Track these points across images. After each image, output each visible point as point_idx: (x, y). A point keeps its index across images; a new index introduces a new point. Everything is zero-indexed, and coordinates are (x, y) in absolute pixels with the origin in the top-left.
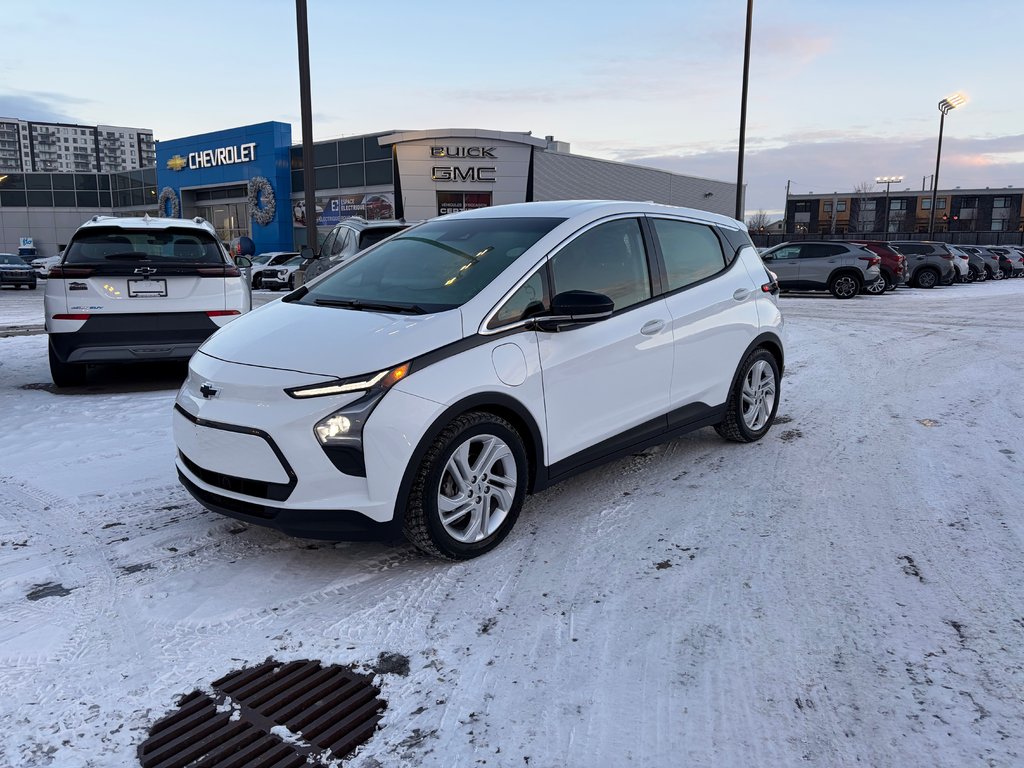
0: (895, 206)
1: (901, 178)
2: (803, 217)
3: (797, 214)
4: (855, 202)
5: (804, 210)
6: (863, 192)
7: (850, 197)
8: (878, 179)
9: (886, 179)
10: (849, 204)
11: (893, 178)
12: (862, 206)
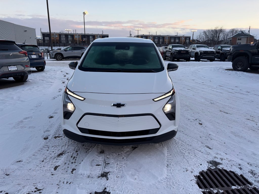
0: (69, 37)
1: (71, 30)
2: (47, 38)
3: (45, 37)
4: (60, 35)
5: (47, 36)
6: (62, 33)
7: (58, 34)
8: (66, 30)
9: (67, 30)
10: (58, 35)
11: (69, 30)
12: (62, 36)
